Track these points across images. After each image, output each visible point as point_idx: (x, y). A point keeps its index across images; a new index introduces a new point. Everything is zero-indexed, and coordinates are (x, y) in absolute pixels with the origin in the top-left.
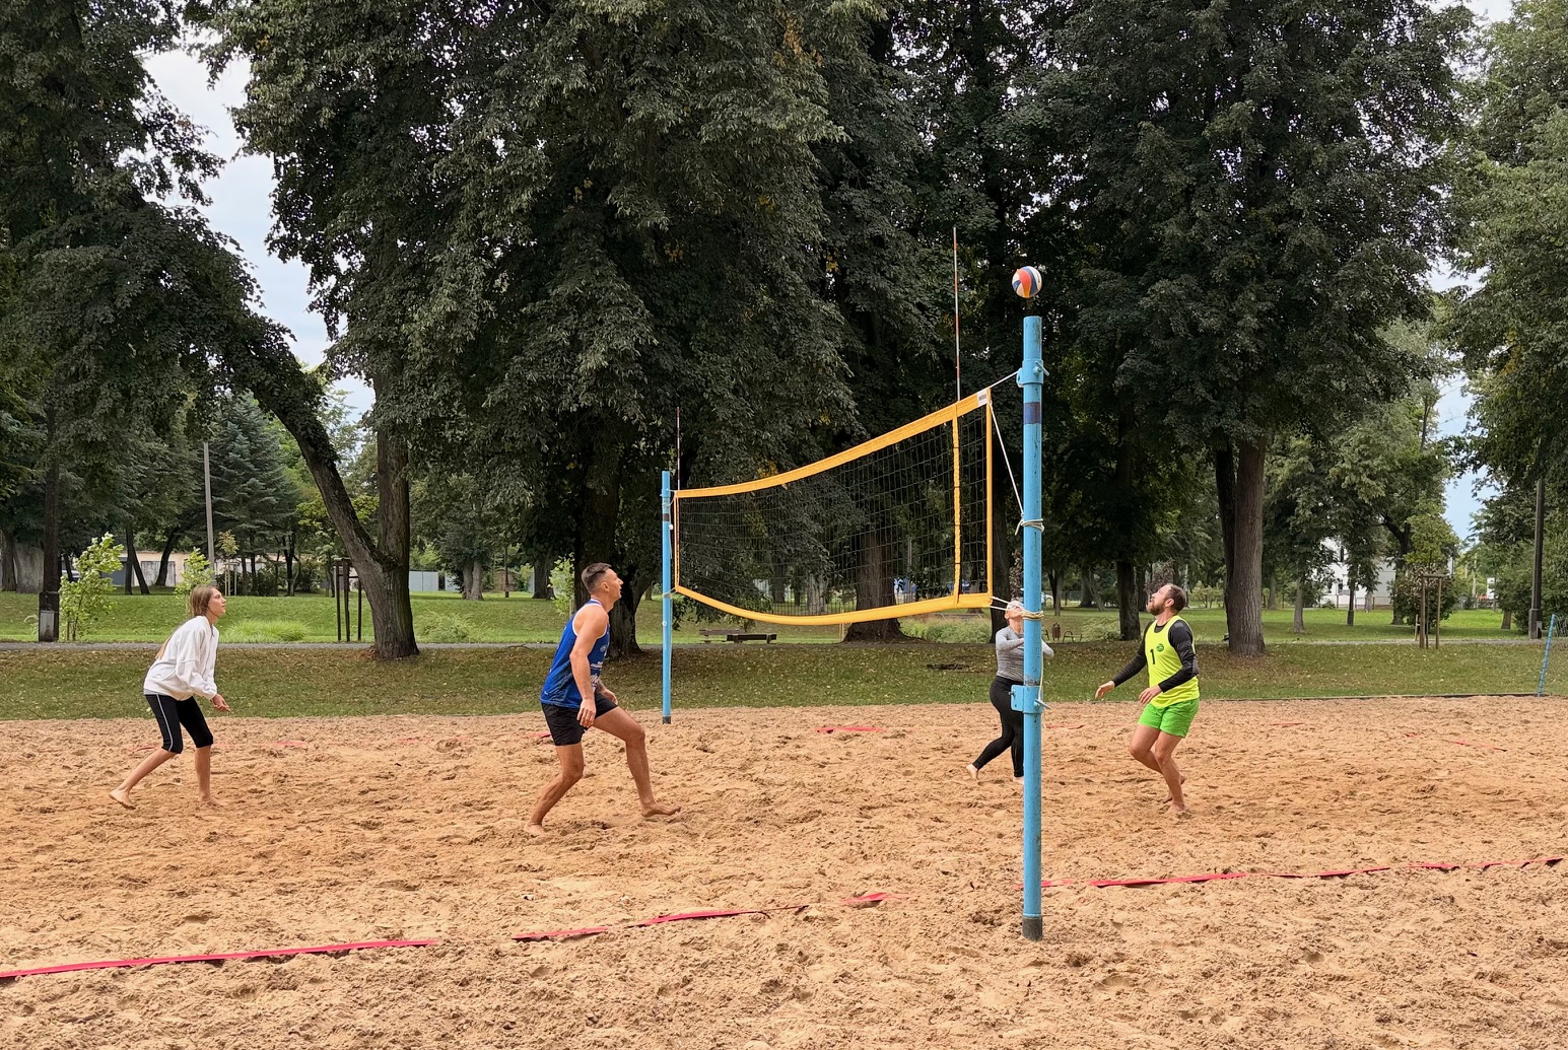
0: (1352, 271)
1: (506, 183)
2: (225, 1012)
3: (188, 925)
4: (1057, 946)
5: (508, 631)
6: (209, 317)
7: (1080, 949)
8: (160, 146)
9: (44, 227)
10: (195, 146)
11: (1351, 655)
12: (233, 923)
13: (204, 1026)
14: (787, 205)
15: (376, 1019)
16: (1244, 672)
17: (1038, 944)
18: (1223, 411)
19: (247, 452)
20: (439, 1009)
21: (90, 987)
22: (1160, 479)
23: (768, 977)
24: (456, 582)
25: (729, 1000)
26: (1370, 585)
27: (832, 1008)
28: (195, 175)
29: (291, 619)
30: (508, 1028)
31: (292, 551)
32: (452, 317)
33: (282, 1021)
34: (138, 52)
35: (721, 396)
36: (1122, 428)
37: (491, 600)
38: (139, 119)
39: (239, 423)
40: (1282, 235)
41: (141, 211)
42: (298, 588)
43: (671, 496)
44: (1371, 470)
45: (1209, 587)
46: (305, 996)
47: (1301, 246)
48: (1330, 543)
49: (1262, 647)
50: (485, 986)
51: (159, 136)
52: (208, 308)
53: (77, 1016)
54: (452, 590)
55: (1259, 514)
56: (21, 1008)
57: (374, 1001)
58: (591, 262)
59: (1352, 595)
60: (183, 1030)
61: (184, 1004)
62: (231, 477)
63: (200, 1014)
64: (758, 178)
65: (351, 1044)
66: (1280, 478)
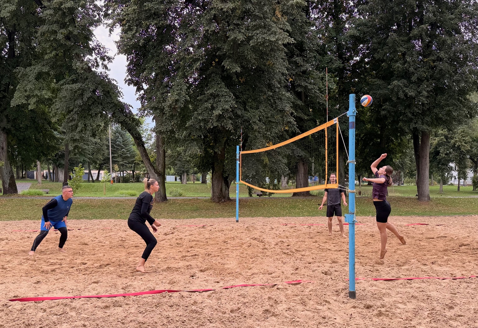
0: (458, 77)
1: (193, 61)
2: (100, 314)
3: (93, 284)
4: (361, 301)
5: (194, 193)
6: (109, 102)
7: (368, 303)
8: (96, 54)
9: (65, 79)
10: (106, 54)
11: (460, 201)
12: (106, 284)
13: (93, 318)
14: (276, 63)
15: (144, 318)
16: (423, 206)
17: (354, 300)
18: (417, 122)
19: (122, 142)
20: (163, 315)
21: (62, 304)
22: (395, 144)
23: (265, 308)
24: (180, 179)
25: (252, 316)
26: (465, 178)
27: (285, 320)
28: (106, 62)
29: (133, 190)
30: (183, 322)
31: (134, 170)
32: (177, 101)
33: (116, 317)
34: (91, 28)
35: (255, 122)
36: (382, 129)
37: (189, 184)
38: (91, 47)
39: (119, 133)
40: (435, 66)
41: (91, 73)
42: (136, 181)
43: (239, 153)
44: (465, 141)
45: (411, 179)
46: (124, 309)
47: (441, 70)
48: (452, 165)
49: (429, 198)
50: (178, 307)
51: (96, 52)
52: (109, 100)
53: (58, 313)
54: (178, 181)
55: (428, 155)
56: (42, 310)
57: (144, 312)
58: (217, 83)
59: (459, 181)
60: (87, 319)
61: (88, 311)
62: (117, 149)
63: (92, 314)
64: (268, 55)
65: (136, 326)
66: (434, 143)
